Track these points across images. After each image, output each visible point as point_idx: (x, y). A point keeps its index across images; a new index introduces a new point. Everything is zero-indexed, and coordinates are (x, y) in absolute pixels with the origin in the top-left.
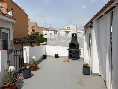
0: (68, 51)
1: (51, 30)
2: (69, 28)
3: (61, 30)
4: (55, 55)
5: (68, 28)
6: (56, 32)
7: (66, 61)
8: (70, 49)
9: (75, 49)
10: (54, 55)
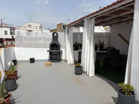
0: (49, 52)
1: (5, 27)
2: (31, 26)
3: (20, 28)
4: (31, 59)
5: (29, 26)
6: (14, 30)
7: (49, 65)
8: (52, 51)
9: (57, 51)
10: (29, 60)
